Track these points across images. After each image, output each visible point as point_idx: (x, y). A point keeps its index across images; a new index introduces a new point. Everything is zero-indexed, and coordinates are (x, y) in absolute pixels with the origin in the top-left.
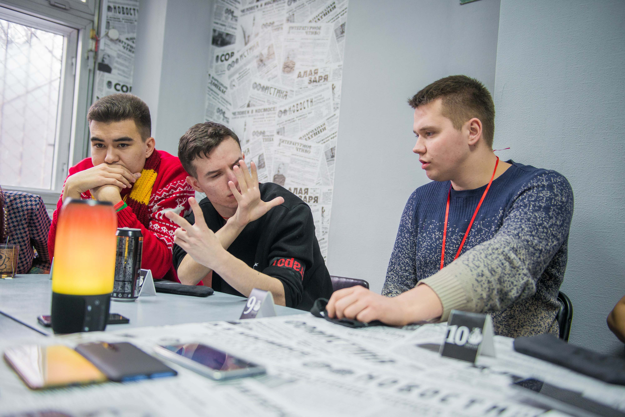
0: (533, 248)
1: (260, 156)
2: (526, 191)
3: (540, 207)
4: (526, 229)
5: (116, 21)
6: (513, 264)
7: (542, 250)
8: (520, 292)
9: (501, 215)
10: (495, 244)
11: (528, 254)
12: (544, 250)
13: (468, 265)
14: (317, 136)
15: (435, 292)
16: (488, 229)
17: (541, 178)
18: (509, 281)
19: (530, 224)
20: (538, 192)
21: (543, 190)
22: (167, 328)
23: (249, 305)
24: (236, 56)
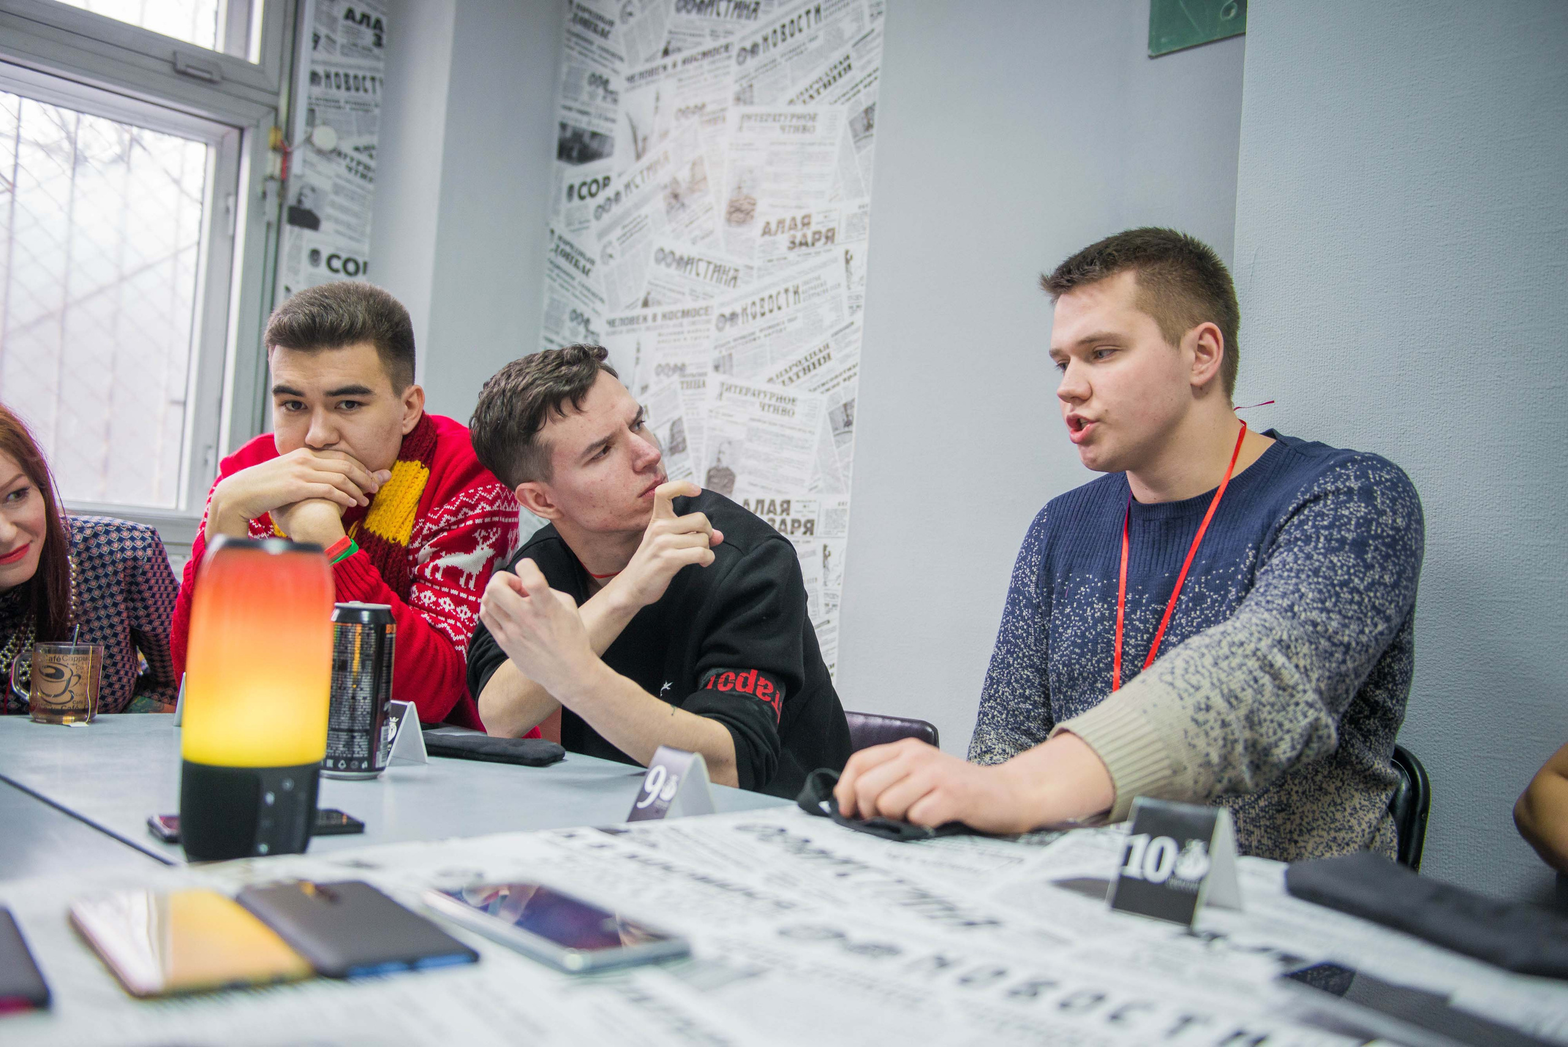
0: (1329, 639)
1: (674, 424)
2: (1308, 505)
3: (1343, 541)
4: (1310, 595)
5: (330, 107)
6: (1282, 680)
7: (1349, 644)
8: (1299, 747)
9: (1251, 562)
10: (1236, 631)
11: (1317, 655)
12: (1354, 644)
13: (1172, 684)
14: (809, 375)
15: (1095, 751)
16: (1220, 595)
17: (1343, 471)
18: (1272, 721)
19: (1318, 583)
20: (1338, 505)
21: (1351, 500)
22: (455, 844)
23: (649, 787)
24: (616, 185)
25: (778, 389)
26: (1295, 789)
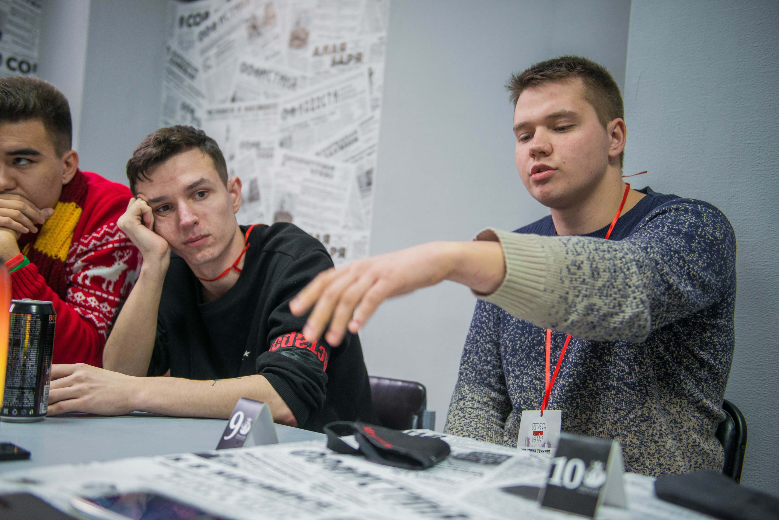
1: (252, 182)
14: (344, 151)
22: (96, 466)
23: (232, 426)
24: (214, 18)
25: (323, 160)
26: (654, 406)
